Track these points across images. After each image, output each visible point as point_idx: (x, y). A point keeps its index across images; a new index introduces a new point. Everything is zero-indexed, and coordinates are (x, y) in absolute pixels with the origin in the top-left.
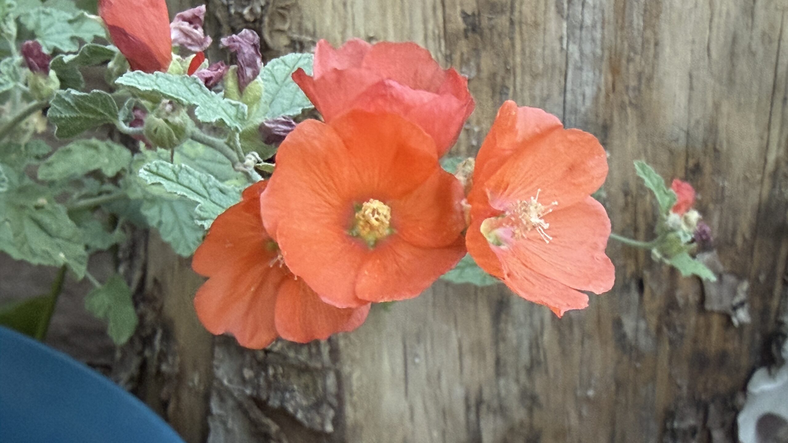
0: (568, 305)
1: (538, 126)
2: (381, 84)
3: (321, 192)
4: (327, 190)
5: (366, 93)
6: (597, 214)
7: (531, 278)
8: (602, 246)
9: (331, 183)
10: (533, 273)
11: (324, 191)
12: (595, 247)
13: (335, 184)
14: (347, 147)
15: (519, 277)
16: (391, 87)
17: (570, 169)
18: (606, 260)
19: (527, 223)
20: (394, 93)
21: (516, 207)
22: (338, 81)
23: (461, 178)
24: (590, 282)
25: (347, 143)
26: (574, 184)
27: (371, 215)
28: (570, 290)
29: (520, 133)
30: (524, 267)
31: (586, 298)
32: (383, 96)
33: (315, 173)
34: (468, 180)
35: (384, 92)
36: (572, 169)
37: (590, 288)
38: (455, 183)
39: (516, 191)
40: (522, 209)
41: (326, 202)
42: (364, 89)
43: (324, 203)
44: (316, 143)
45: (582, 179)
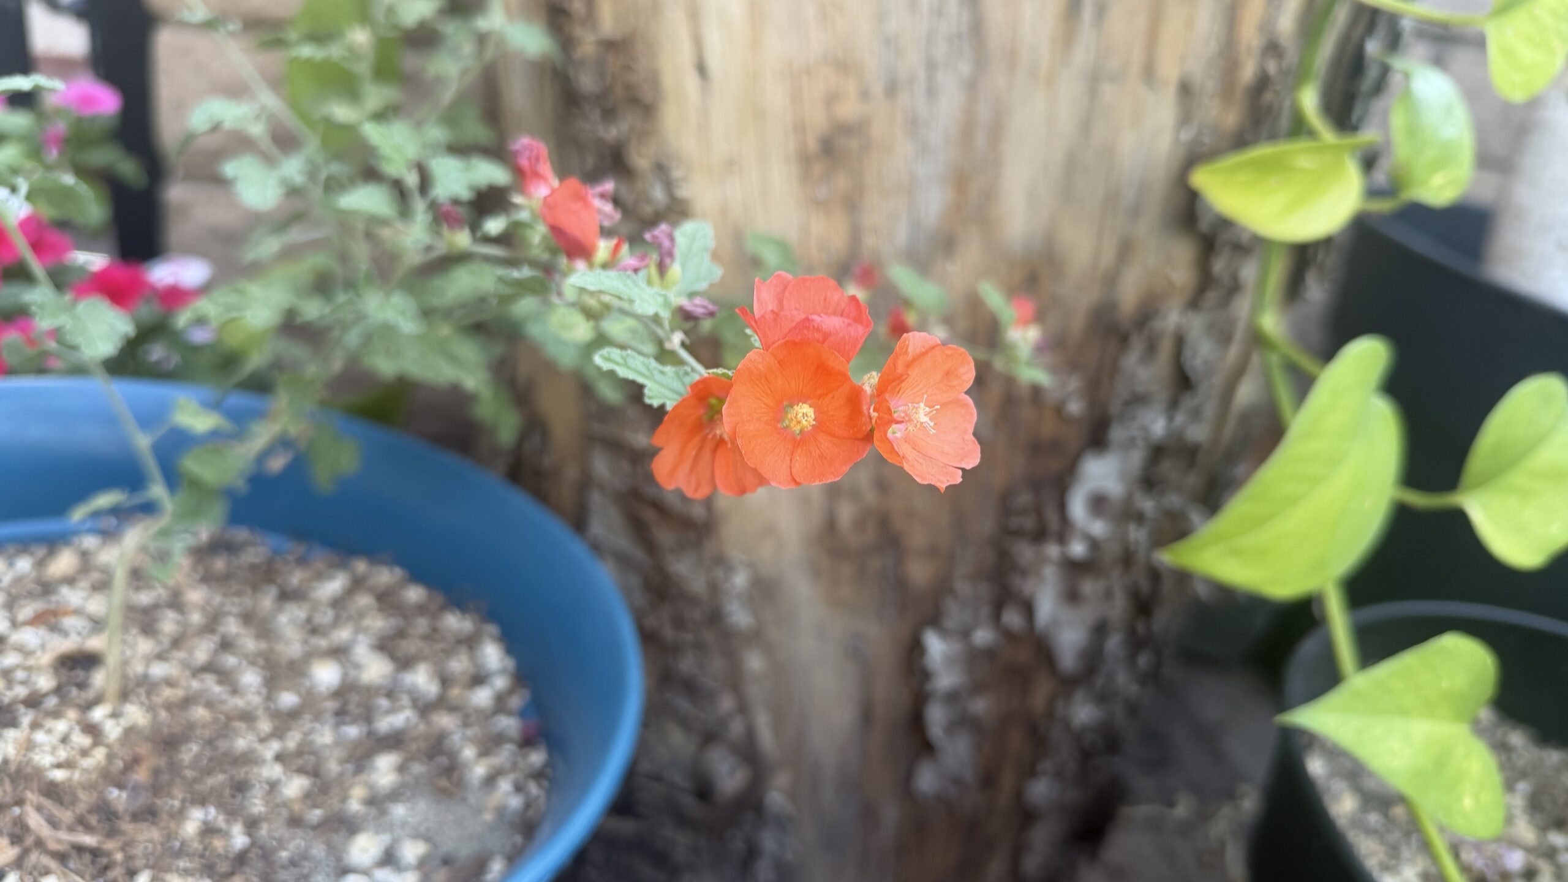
0: (948, 481)
1: (923, 347)
2: (807, 319)
3: (761, 398)
4: (765, 396)
5: (795, 328)
6: (967, 405)
7: (919, 460)
8: (971, 431)
9: (769, 391)
10: (921, 455)
11: (763, 397)
12: (965, 432)
13: (771, 391)
14: (780, 365)
15: (910, 459)
16: (813, 320)
17: (946, 375)
18: (973, 442)
19: (918, 422)
20: (816, 326)
21: (908, 410)
22: (775, 320)
23: (868, 389)
24: (962, 460)
25: (781, 363)
26: (949, 386)
27: (802, 418)
28: (948, 467)
29: (910, 354)
30: (914, 451)
31: (960, 472)
32: (808, 328)
33: (758, 386)
34: (872, 391)
35: (808, 324)
36: (947, 374)
37: (963, 465)
38: (863, 393)
39: (906, 392)
40: (913, 411)
41: (765, 404)
42: (794, 324)
43: (763, 406)
44: (760, 366)
45: (955, 383)
